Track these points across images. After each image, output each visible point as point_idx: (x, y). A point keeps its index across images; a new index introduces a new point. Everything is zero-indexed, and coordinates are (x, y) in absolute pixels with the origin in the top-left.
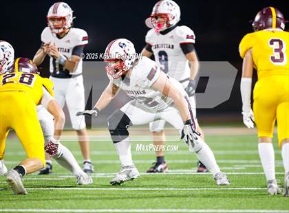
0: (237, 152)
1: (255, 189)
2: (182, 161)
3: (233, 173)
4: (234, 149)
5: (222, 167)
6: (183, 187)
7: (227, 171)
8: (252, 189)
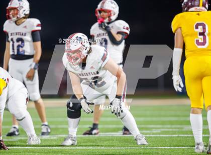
0: (154, 119)
1: (169, 148)
2: (110, 126)
3: (151, 136)
4: (152, 116)
5: (142, 130)
6: (112, 146)
7: (146, 134)
8: (166, 148)
